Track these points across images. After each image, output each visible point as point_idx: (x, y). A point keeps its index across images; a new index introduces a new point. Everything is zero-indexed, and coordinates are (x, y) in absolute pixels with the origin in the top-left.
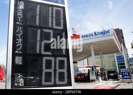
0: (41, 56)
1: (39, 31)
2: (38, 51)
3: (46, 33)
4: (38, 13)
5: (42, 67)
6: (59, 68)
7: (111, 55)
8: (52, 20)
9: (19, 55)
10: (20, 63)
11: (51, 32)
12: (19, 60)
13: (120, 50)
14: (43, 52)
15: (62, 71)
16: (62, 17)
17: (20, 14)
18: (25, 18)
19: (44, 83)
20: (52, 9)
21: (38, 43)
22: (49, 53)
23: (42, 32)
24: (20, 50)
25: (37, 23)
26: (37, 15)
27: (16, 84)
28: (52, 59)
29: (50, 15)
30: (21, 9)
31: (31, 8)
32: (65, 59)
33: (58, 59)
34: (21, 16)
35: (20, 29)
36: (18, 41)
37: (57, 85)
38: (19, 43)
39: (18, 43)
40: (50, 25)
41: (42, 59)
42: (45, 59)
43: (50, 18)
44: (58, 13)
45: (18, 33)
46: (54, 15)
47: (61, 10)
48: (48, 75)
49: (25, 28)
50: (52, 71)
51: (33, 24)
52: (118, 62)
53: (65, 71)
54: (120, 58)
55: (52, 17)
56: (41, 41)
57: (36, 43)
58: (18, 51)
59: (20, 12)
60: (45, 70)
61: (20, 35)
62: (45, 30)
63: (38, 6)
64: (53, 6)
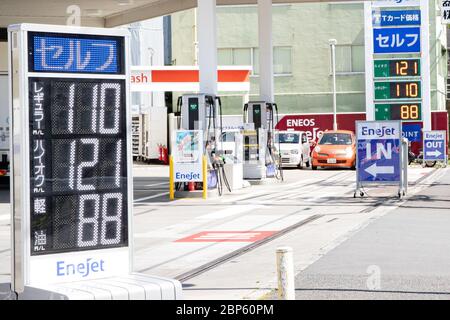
0: (77, 194)
1: (73, 144)
2: (71, 186)
3: (85, 145)
4: (71, 105)
5: (77, 214)
6: (108, 215)
8: (98, 116)
9: (39, 196)
10: (43, 211)
11: (95, 142)
12: (40, 206)
14: (81, 187)
15: (112, 219)
16: (117, 104)
17: (39, 112)
18: (47, 122)
19: (81, 243)
20: (99, 90)
21: (72, 168)
22: (91, 187)
23: (78, 145)
24: (41, 187)
25: (70, 129)
26: (69, 108)
27: (36, 248)
28: (95, 197)
29: (95, 105)
30: (41, 102)
32: (119, 196)
33: (107, 196)
34: (40, 117)
35: (40, 144)
36: (37, 169)
37: (102, 245)
38: (39, 174)
40: (94, 129)
41: (78, 201)
42: (83, 198)
43: (94, 112)
45: (38, 153)
46: (102, 104)
47: (117, 87)
48: (88, 228)
50: (94, 220)
51: (62, 132)
53: (117, 219)
55: (98, 108)
56: (77, 164)
57: (68, 169)
58: (38, 188)
59: (39, 107)
60: (83, 220)
61: (40, 157)
62: (85, 141)
63: (72, 88)
64: (100, 81)
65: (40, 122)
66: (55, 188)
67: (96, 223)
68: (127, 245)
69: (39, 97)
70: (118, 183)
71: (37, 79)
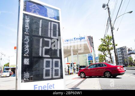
0: (42, 58)
1: (41, 40)
2: (40, 55)
3: (46, 41)
4: (41, 26)
5: (43, 66)
6: (55, 67)
7: (84, 55)
8: (51, 31)
9: (26, 57)
10: (28, 64)
11: (50, 40)
12: (27, 62)
14: (44, 56)
15: (57, 68)
16: (57, 30)
17: (27, 26)
18: (31, 30)
19: (45, 77)
20: (51, 23)
21: (41, 49)
22: (48, 56)
23: (43, 40)
25: (40, 34)
28: (50, 60)
29: (49, 28)
30: (28, 23)
31: (35, 22)
32: (59, 60)
33: (55, 60)
35: (27, 38)
36: (26, 47)
37: (53, 78)
39: (26, 49)
40: (49, 36)
41: (43, 61)
42: (45, 60)
43: (49, 30)
44: (55, 27)
45: (26, 41)
46: (52, 28)
47: (57, 24)
48: (48, 71)
49: (31, 37)
50: (50, 68)
51: (37, 34)
52: (88, 60)
53: (59, 68)
54: (90, 58)
55: (51, 29)
56: (43, 47)
57: (39, 49)
58: (26, 54)
59: (27, 24)
60: (45, 68)
61: (27, 42)
62: (46, 39)
63: (41, 21)
64: (51, 21)
65: (28, 29)
66: (34, 55)
67: (51, 70)
68: (63, 78)
69: (28, 21)
70: (58, 56)
71: (27, 15)
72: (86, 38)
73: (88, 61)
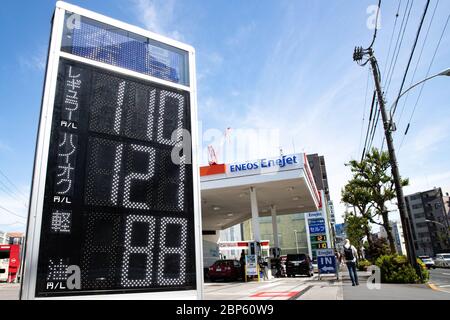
0: (122, 212)
1: (120, 148)
2: (114, 200)
3: (137, 153)
4: (120, 102)
5: (122, 240)
6: (167, 245)
7: (296, 216)
8: (156, 122)
9: (62, 207)
10: (66, 229)
11: (152, 152)
12: (61, 222)
13: (317, 205)
14: (127, 203)
15: (173, 250)
16: (181, 115)
17: (72, 100)
18: (83, 113)
19: (125, 282)
20: (158, 96)
21: (116, 179)
22: (144, 206)
23: (127, 150)
24: (65, 195)
25: (117, 128)
26: (117, 105)
27: (50, 285)
28: (150, 220)
29: (151, 109)
30: (76, 89)
31: (102, 89)
32: (183, 222)
33: (166, 221)
34: (74, 106)
35: (68, 139)
36: (62, 170)
37: (159, 286)
38: (65, 177)
39: (62, 177)
40: (150, 135)
41: (123, 222)
42: (131, 219)
43: (151, 118)
44: (171, 105)
45: (63, 149)
46: (161, 111)
47: (181, 99)
48: (138, 262)
49: (84, 138)
50: (147, 250)
51: (104, 130)
52: (311, 232)
53: (181, 251)
54: (317, 225)
55: (156, 115)
56: (124, 173)
57: (110, 178)
58: (61, 196)
59: (73, 94)
60: (130, 250)
61: (67, 155)
62: (136, 147)
63: (123, 85)
64: (160, 87)
65: (73, 112)
66: (89, 200)
67: (150, 255)
68: (195, 288)
69: (74, 83)
70: (181, 206)
71: (73, 63)
72: (301, 162)
73: (308, 235)
